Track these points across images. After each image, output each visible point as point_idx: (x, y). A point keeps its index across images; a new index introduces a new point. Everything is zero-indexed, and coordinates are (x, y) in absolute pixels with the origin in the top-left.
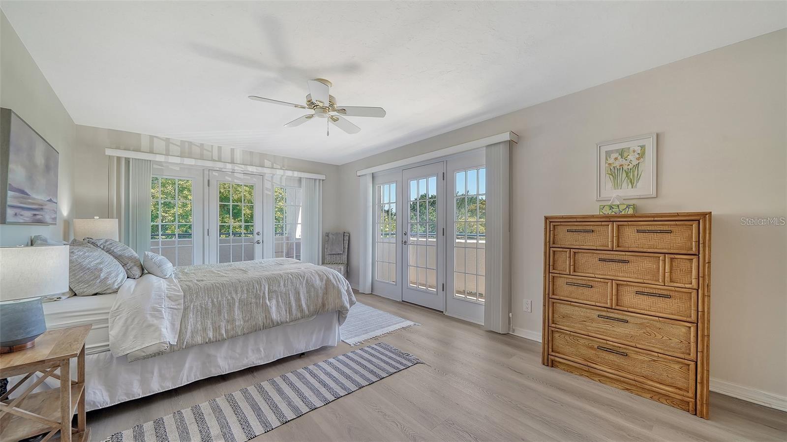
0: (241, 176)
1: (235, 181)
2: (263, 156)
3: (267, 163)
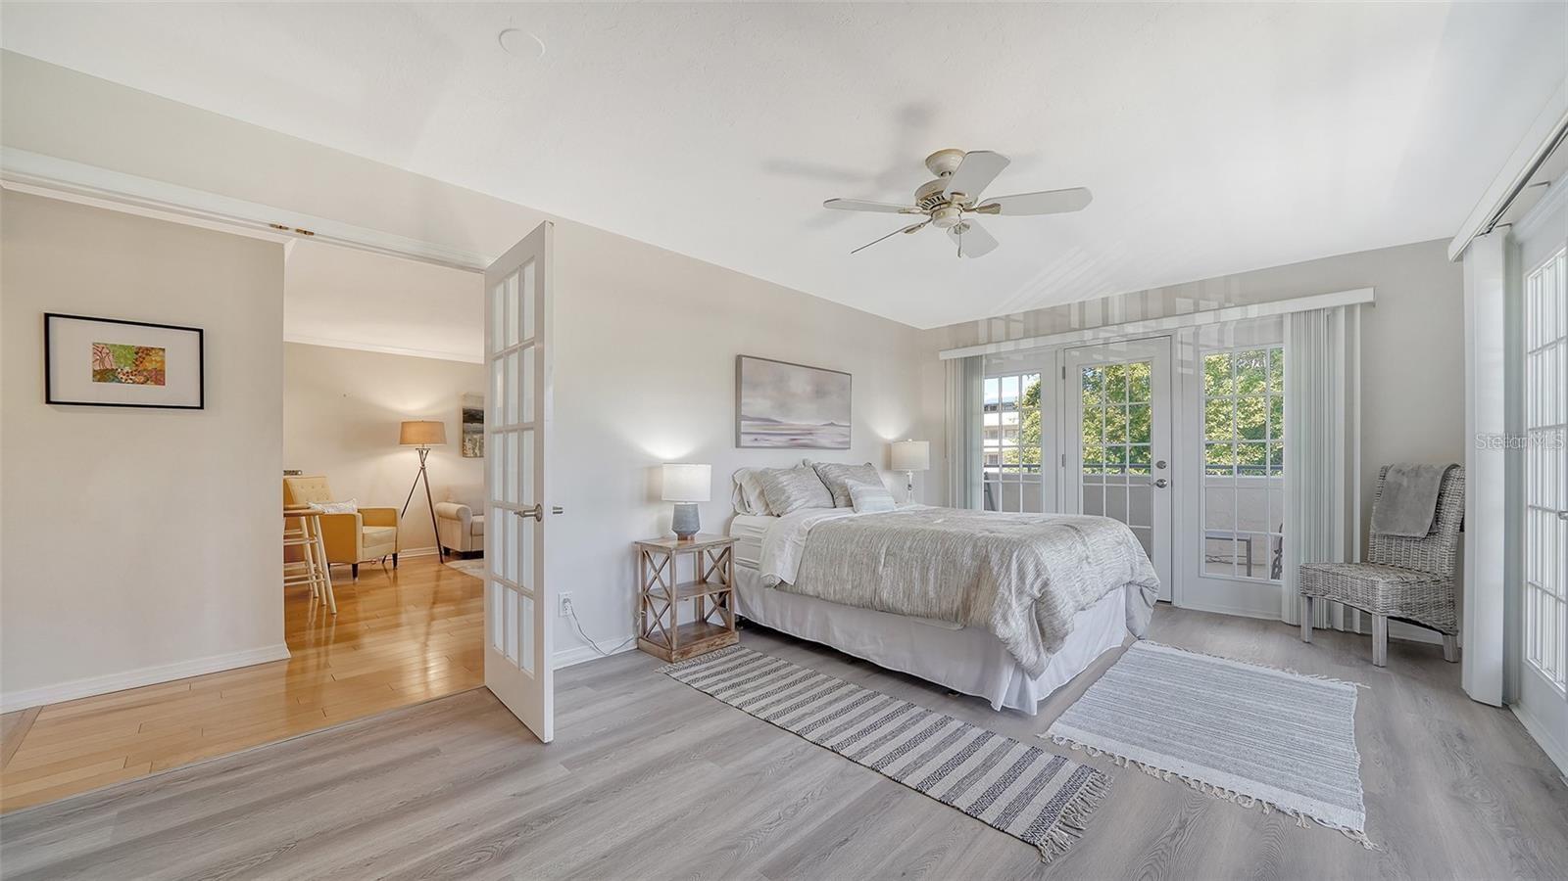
0: (1123, 347)
1: (1111, 359)
2: (1170, 293)
3: (1183, 304)
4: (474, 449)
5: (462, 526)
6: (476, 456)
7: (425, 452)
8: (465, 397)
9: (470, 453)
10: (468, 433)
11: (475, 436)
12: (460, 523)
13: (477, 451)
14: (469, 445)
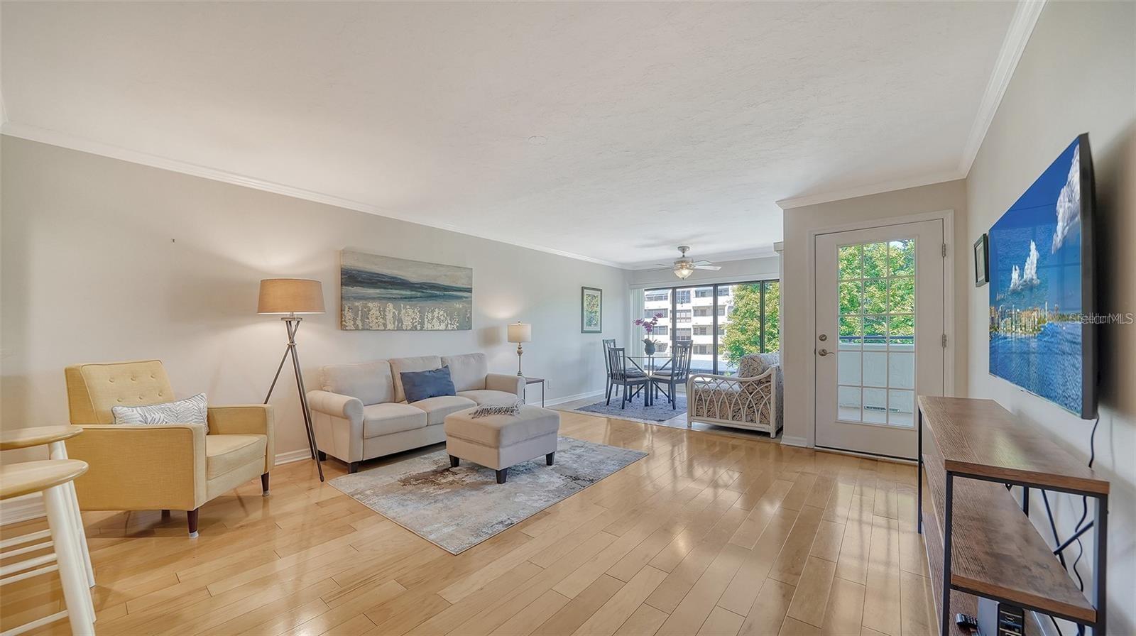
4: (355, 320)
5: (351, 427)
6: (357, 329)
7: (294, 323)
8: (344, 253)
9: (350, 324)
10: (348, 299)
11: (357, 304)
12: (347, 421)
13: (359, 323)
14: (348, 315)
